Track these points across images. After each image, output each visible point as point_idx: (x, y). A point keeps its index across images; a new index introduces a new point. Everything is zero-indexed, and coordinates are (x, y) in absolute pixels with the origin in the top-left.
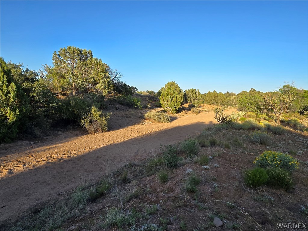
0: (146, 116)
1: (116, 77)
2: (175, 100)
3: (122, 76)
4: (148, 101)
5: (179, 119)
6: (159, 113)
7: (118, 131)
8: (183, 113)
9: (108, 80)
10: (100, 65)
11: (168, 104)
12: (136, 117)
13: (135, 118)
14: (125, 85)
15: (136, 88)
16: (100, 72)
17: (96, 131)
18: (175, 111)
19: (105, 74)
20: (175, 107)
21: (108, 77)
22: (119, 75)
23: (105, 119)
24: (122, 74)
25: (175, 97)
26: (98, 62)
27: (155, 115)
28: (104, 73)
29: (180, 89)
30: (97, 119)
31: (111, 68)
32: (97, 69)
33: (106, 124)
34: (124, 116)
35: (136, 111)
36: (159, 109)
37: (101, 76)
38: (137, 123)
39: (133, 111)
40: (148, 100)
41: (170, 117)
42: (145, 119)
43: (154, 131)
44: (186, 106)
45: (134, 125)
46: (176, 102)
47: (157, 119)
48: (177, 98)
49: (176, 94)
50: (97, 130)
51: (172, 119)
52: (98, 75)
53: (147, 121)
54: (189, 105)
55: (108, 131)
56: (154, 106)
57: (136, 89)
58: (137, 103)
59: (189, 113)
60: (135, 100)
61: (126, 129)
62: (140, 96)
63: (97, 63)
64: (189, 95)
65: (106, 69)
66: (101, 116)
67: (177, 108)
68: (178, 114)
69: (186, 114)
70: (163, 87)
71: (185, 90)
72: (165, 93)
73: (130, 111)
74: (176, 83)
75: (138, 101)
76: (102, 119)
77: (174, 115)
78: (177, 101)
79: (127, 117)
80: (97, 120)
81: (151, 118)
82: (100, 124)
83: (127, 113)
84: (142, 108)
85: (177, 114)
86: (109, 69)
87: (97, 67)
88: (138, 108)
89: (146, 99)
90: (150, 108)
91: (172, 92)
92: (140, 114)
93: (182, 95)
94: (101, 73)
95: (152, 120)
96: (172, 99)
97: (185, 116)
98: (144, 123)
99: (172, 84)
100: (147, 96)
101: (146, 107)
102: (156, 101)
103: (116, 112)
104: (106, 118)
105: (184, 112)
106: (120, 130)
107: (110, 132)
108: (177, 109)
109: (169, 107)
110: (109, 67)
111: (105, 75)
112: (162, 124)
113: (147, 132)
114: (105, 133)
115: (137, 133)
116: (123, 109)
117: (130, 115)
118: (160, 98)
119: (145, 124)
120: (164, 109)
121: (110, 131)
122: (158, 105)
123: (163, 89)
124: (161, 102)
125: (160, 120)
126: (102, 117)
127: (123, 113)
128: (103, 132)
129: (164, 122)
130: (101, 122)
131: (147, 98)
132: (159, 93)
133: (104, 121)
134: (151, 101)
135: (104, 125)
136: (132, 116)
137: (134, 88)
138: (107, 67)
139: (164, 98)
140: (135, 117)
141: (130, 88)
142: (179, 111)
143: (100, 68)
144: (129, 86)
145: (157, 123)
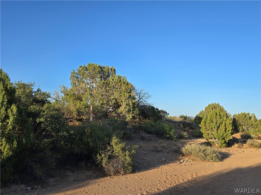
0: (183, 150)
1: (143, 98)
2: (224, 128)
3: (149, 96)
4: (182, 128)
5: (232, 156)
6: (203, 147)
7: (146, 172)
8: (236, 147)
9: (133, 101)
10: (124, 83)
11: (212, 134)
12: (169, 151)
13: (169, 153)
14: (153, 108)
15: (167, 112)
16: (124, 92)
17: (117, 173)
18: (224, 143)
19: (129, 94)
20: (224, 138)
21: (134, 98)
22: (146, 96)
23: (129, 155)
24: (149, 94)
25: (223, 124)
26: (122, 80)
27: (198, 150)
28: (128, 93)
29: (227, 114)
30: (118, 155)
31: (136, 88)
32: (120, 89)
33: (130, 162)
34: (153, 149)
35: (168, 142)
36: (198, 140)
37: (125, 97)
38: (173, 160)
39: (165, 143)
40: (182, 127)
41: (220, 153)
42: (183, 155)
43: (200, 175)
44: (238, 136)
45: (168, 163)
46: (225, 131)
47: (201, 156)
48: (225, 125)
49: (224, 119)
50: (117, 170)
51: (224, 157)
52: (121, 96)
53: (187, 159)
54: (242, 136)
55: (133, 172)
56: (191, 136)
57: (166, 113)
58: (169, 131)
59: (244, 147)
60: (166, 126)
61: (158, 170)
62: (171, 121)
63: (120, 81)
64: (240, 122)
65: (130, 89)
66: (124, 150)
67: (227, 140)
68: (228, 148)
69: (240, 149)
70: (203, 111)
71: (234, 115)
72: (209, 118)
73: (161, 143)
74: (220, 105)
75: (171, 129)
76: (125, 154)
77: (224, 150)
78: (226, 129)
79: (157, 151)
80: (118, 156)
81: (191, 154)
82: (123, 162)
83: (156, 145)
84: (177, 138)
85: (226, 149)
86: (134, 89)
87: (120, 86)
88: (170, 138)
89: (180, 126)
90: (186, 138)
91: (218, 117)
92: (175, 148)
93: (229, 122)
94: (125, 94)
95: (193, 157)
96: (219, 127)
97: (240, 152)
98: (182, 161)
99: (214, 107)
100: (181, 122)
101: (181, 137)
102: (193, 129)
103: (143, 144)
104: (130, 152)
105: (236, 145)
106: (149, 171)
107: (135, 174)
108: (227, 142)
109: (215, 139)
110: (134, 86)
111: (130, 96)
112: (209, 163)
113: (190, 178)
114: (128, 176)
115: (176, 177)
116: (151, 140)
117: (161, 149)
118: (200, 126)
119: (183, 163)
120: (207, 141)
121: (135, 173)
122: (197, 135)
123: (201, 113)
124: (203, 130)
125: (205, 157)
126: (126, 151)
127: (151, 145)
128: (125, 173)
129: (211, 161)
130: (122, 159)
131: (181, 125)
132: (198, 119)
133: (127, 158)
134: (187, 129)
135: (128, 164)
136: (164, 150)
137: (164, 112)
138: (132, 86)
139: (207, 125)
140: (167, 152)
141: (159, 112)
142: (230, 144)
143: (123, 88)
144: (158, 109)
145: (201, 162)
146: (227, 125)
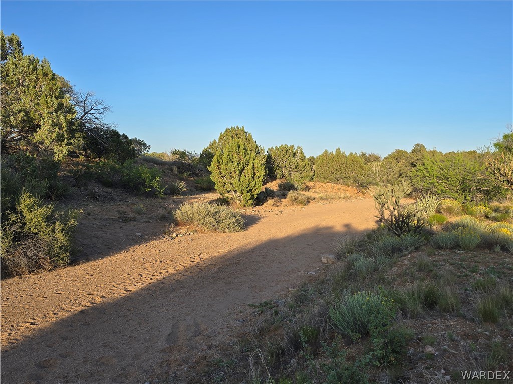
0: (178, 214)
1: (91, 112)
2: (251, 172)
3: (106, 109)
4: (176, 175)
5: (263, 221)
6: (214, 208)
7: (101, 261)
8: (270, 205)
9: (69, 117)
10: (45, 75)
11: (231, 184)
12: (150, 218)
13: (149, 222)
14: (115, 134)
15: (145, 142)
16: (46, 96)
17: (35, 267)
18: (250, 200)
19: (59, 101)
20: (251, 191)
21: (70, 111)
22: (100, 107)
23: (62, 230)
24: (107, 104)
25: (251, 165)
26: (39, 68)
27: (204, 214)
28: (56, 98)
29: (257, 147)
30: (36, 231)
31: (76, 89)
32: (35, 88)
33: (66, 244)
34: (118, 216)
35: (148, 202)
36: (207, 195)
37: (48, 107)
38: (157, 235)
39: (142, 205)
40: (176, 173)
41: (243, 217)
42: (177, 225)
43: (207, 257)
44: (273, 186)
45: (147, 241)
46: (253, 178)
47: (211, 223)
48: (253, 166)
49: (252, 157)
50: (36, 263)
51: (249, 222)
52: (38, 104)
53: (183, 230)
54: (280, 186)
55: (74, 262)
56: (194, 190)
57: (145, 145)
58: (151, 181)
59: (283, 204)
60: (145, 172)
61: (126, 255)
62: (154, 162)
63: (35, 69)
64: (278, 161)
65: (64, 91)
66: (49, 220)
67: (255, 193)
68: (257, 208)
69: (276, 208)
70: (215, 141)
71: (269, 150)
72: (225, 155)
73: (133, 204)
74: (246, 131)
75: (154, 177)
76: (54, 229)
77: (250, 211)
78: (255, 175)
79: (126, 220)
80: (36, 234)
81: (192, 221)
82: (48, 245)
83: (124, 208)
84: (165, 194)
85: (254, 209)
86: (70, 92)
87: (35, 82)
88: (153, 194)
89: (172, 171)
90: (184, 194)
91: (242, 152)
92: (162, 212)
93: (260, 162)
94: (49, 100)
95: (195, 226)
96: (243, 170)
97: (276, 212)
98: (174, 235)
99: (235, 134)
100: (174, 163)
101: (174, 191)
102: (197, 175)
103: (92, 207)
104: (65, 225)
105: (270, 202)
106: (107, 259)
107: (77, 267)
108: (256, 197)
109: (236, 192)
110: (70, 84)
111: (60, 106)
112: (224, 235)
113: (188, 264)
114: (62, 272)
115: (162, 266)
116: (112, 199)
117: (132, 215)
118: (210, 169)
119: (177, 240)
120: (221, 197)
121: (78, 265)
122: (205, 186)
123: (213, 145)
124: (214, 178)
125: (217, 225)
126: (54, 223)
127: (112, 209)
128: (55, 268)
129: (227, 231)
130: (48, 239)
131: (175, 169)
132: (207, 157)
133: (59, 236)
134: (185, 176)
135: (61, 248)
136: (139, 217)
137: (140, 143)
138: (65, 84)
139: (223, 167)
140: (147, 220)
141: (130, 142)
142: (259, 200)
143: (44, 86)
144: (126, 138)
145: (210, 234)
146: (256, 166)
